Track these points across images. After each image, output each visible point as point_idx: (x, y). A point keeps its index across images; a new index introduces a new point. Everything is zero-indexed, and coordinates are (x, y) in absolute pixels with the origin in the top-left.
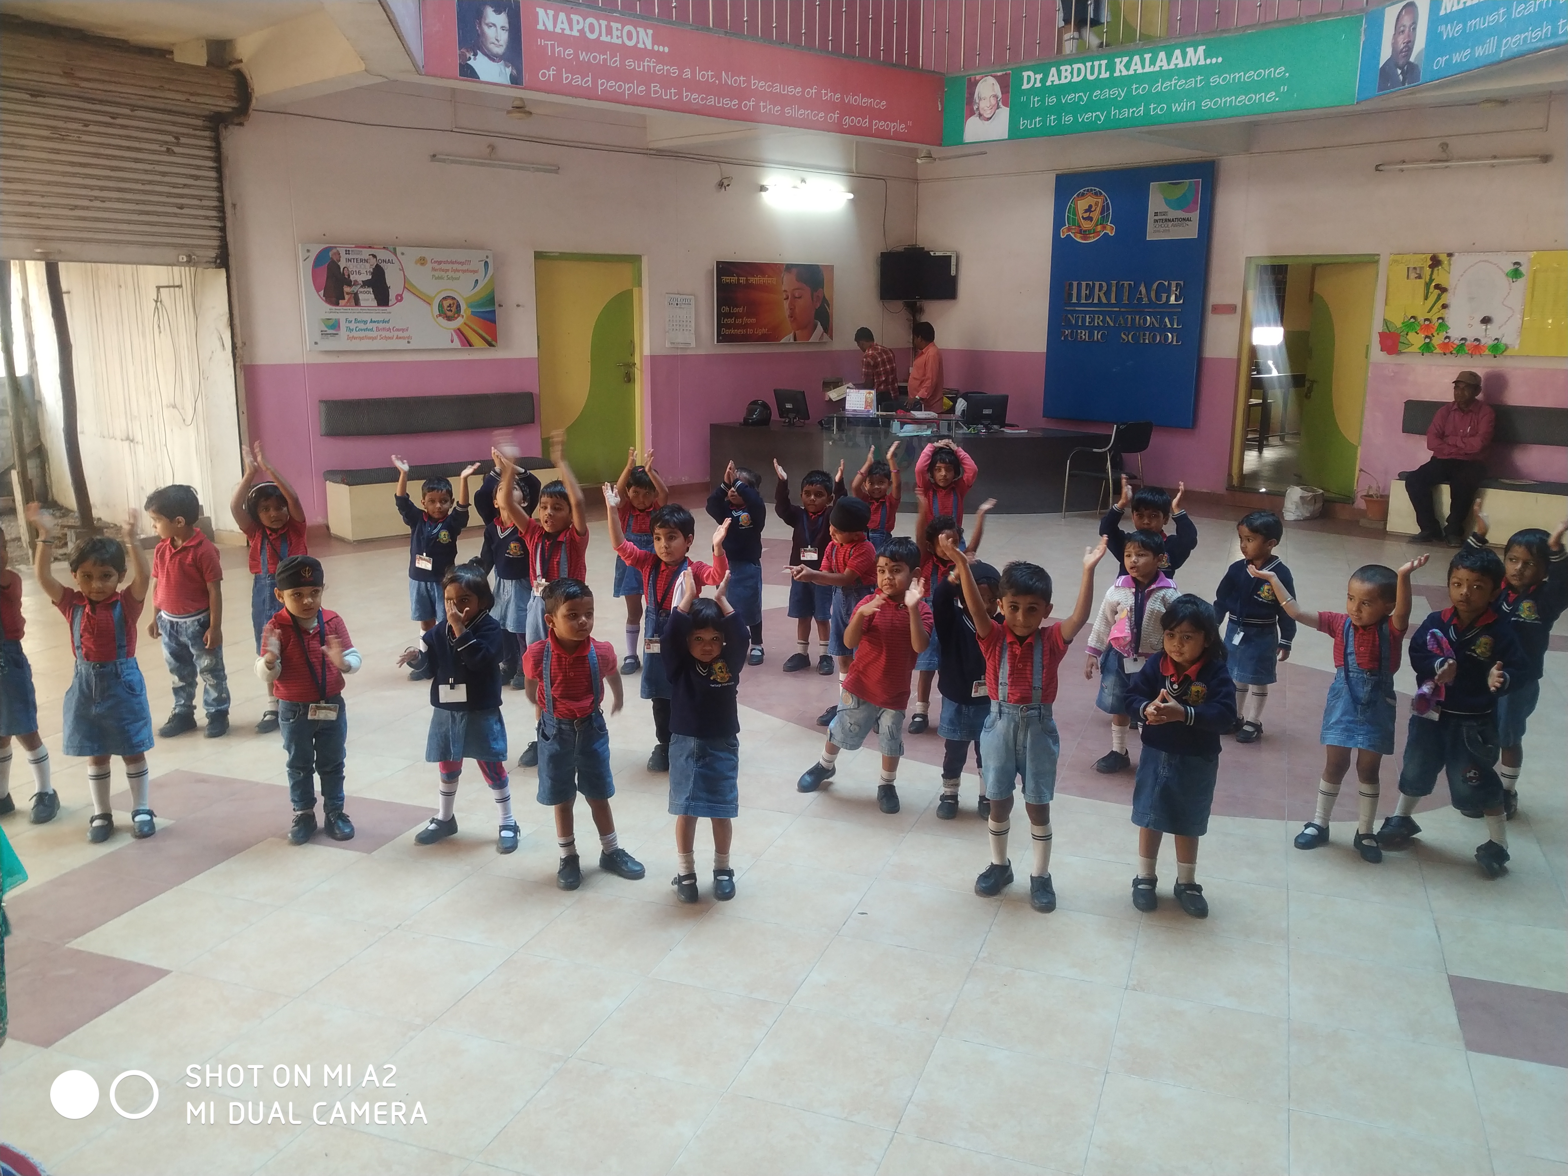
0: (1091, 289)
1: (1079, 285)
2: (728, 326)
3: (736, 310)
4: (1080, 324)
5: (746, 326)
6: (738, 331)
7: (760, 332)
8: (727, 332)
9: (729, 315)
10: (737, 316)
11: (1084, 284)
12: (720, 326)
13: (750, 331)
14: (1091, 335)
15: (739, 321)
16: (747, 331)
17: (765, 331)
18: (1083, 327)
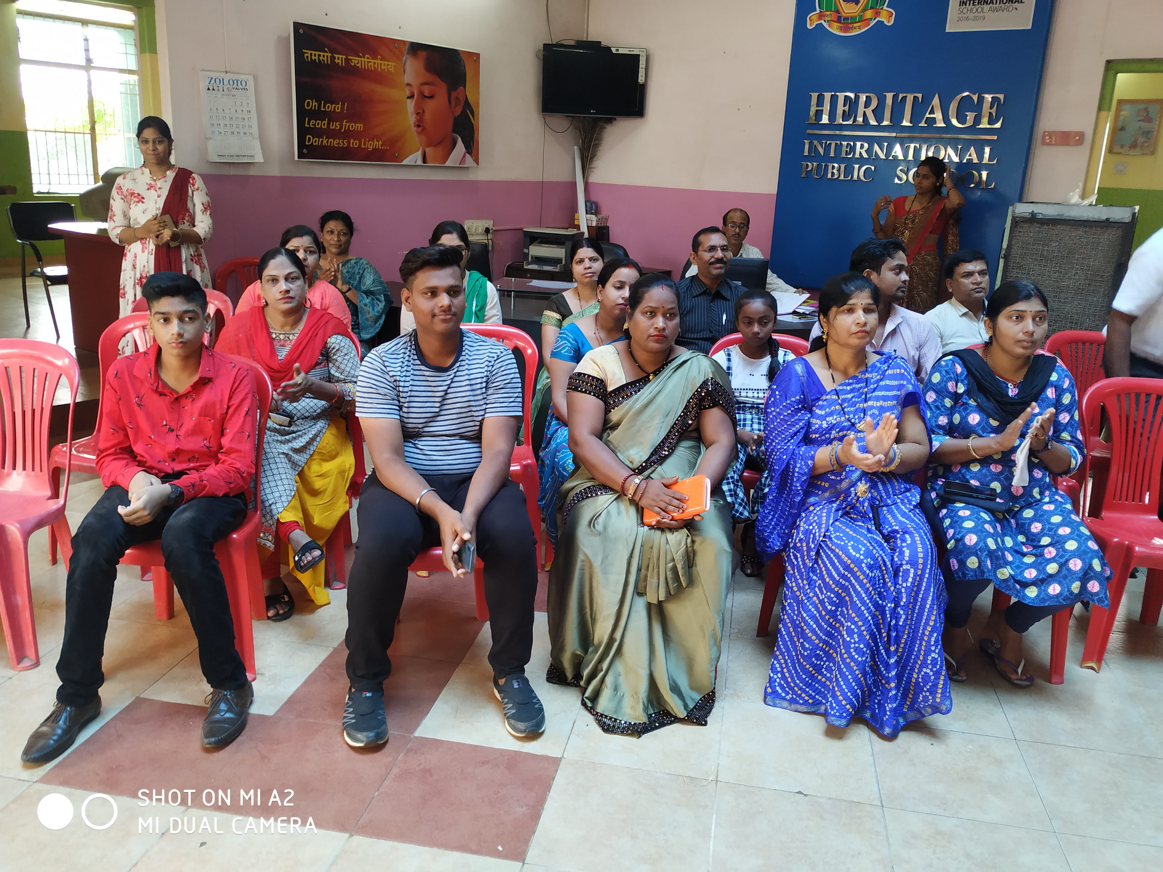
0: (852, 105)
1: (834, 100)
2: (318, 133)
3: (330, 108)
4: (832, 154)
5: (348, 134)
6: (335, 143)
7: (371, 145)
8: (315, 141)
9: (318, 115)
10: (331, 117)
11: (841, 96)
12: (302, 131)
13: (354, 143)
14: (849, 171)
15: (335, 126)
16: (349, 143)
17: (378, 144)
18: (837, 158)
